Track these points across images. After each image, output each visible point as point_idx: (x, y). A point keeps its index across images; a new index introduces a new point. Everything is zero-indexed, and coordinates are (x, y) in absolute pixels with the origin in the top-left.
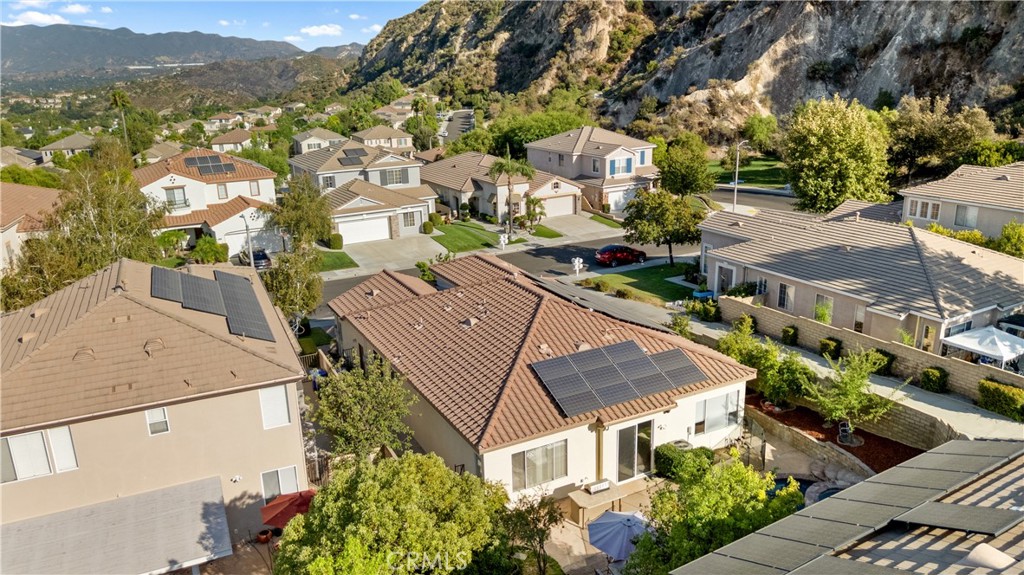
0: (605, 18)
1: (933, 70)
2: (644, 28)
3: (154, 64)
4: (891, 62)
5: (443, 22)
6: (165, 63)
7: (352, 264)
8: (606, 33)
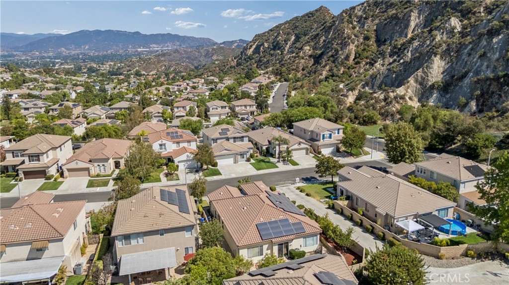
0: (353, 43)
1: (485, 89)
2: (372, 48)
3: (149, 48)
4: (467, 84)
5: (280, 37)
6: (154, 47)
7: (220, 174)
8: (353, 50)
